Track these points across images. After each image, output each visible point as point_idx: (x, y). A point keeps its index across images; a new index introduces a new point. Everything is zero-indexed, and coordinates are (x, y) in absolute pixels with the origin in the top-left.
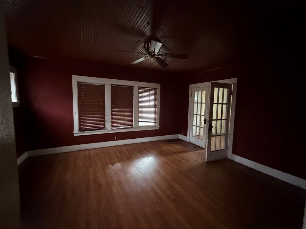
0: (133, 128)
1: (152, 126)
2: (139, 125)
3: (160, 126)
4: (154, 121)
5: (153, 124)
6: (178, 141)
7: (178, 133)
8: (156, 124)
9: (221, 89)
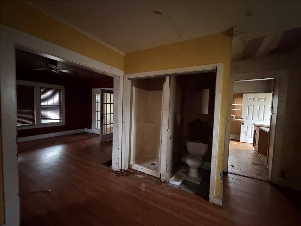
0: (35, 125)
1: (57, 123)
2: (42, 122)
3: (65, 122)
4: (59, 118)
5: (58, 121)
6: (85, 133)
7: (84, 128)
8: (62, 120)
9: (109, 94)
